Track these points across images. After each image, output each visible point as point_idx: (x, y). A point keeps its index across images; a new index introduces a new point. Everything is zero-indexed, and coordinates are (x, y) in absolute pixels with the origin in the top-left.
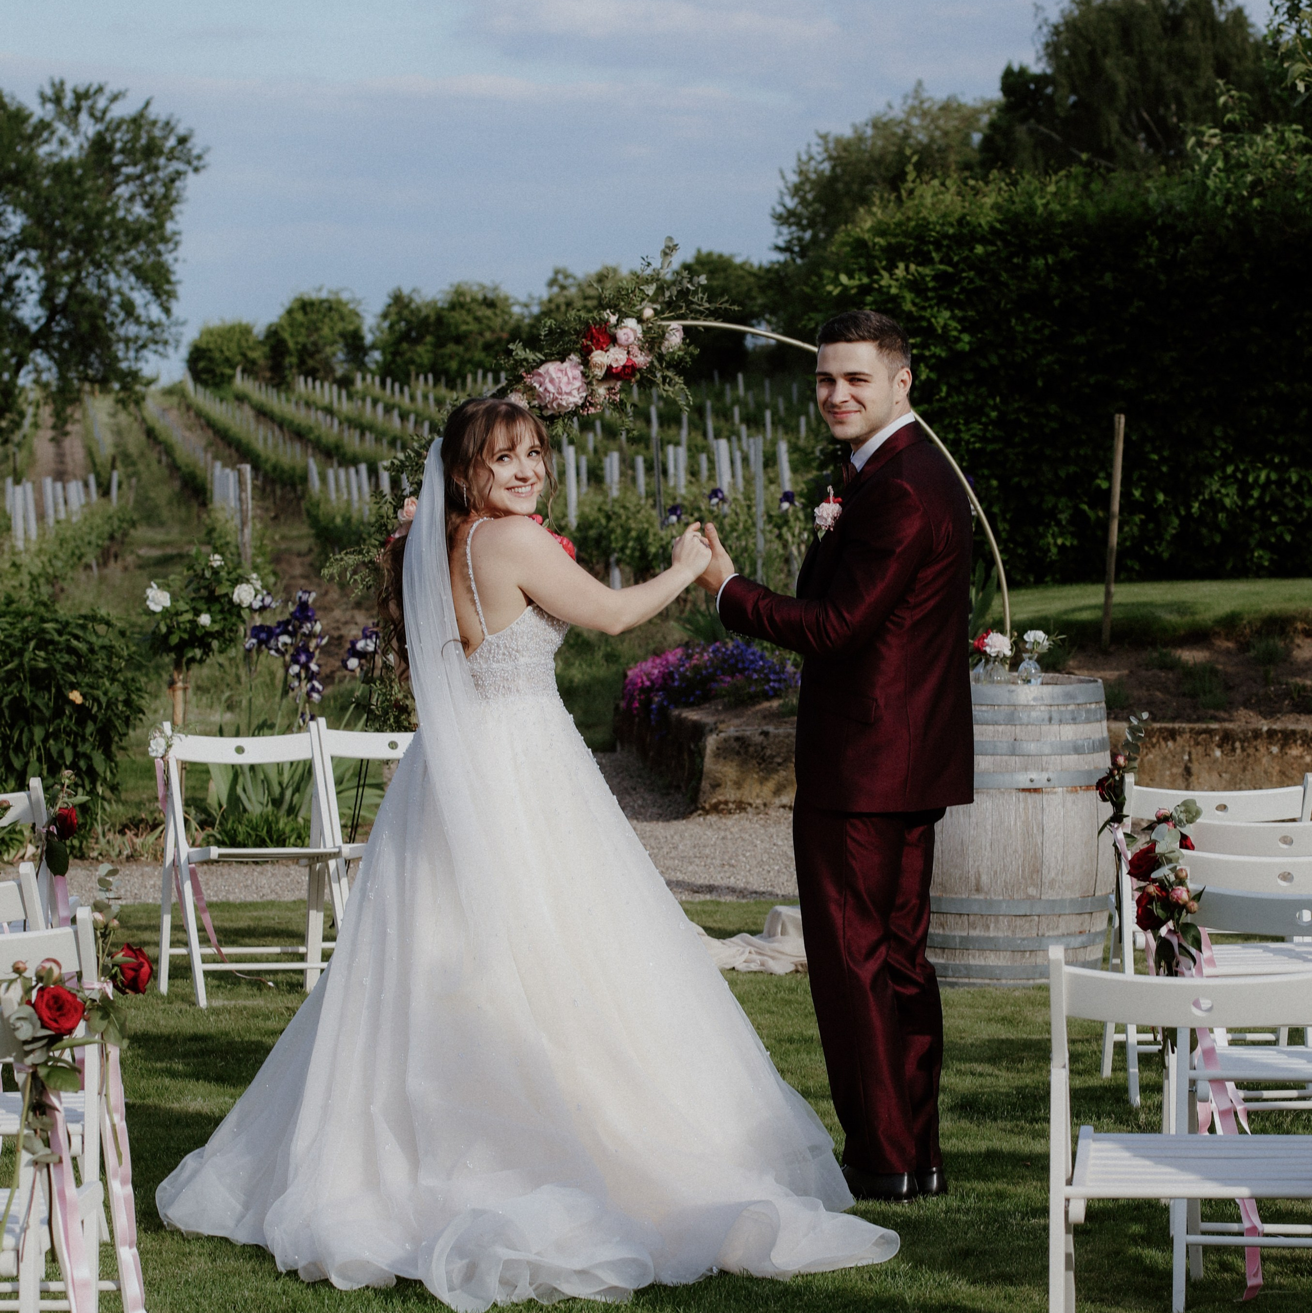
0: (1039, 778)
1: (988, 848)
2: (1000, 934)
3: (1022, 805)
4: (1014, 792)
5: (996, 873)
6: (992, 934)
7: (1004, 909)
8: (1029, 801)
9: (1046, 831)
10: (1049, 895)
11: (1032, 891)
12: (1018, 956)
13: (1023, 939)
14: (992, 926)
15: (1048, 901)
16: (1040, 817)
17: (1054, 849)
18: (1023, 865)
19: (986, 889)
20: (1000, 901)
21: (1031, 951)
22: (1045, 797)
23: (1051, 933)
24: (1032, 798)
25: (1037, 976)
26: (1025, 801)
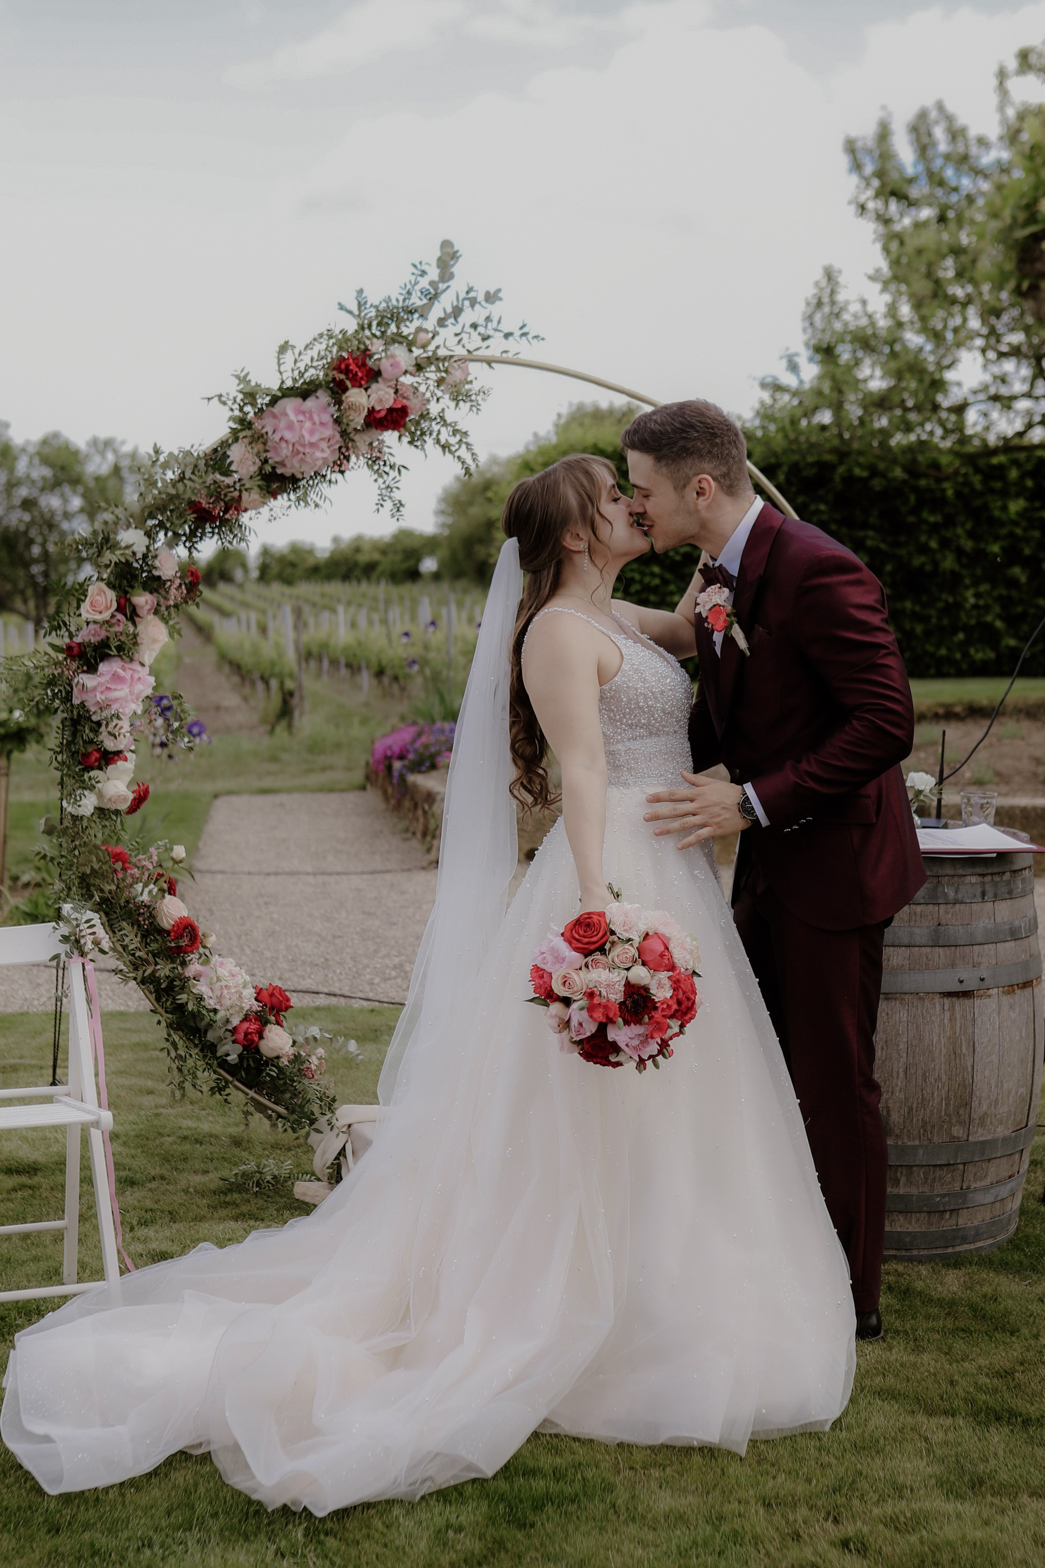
0: (970, 979)
1: (901, 1074)
2: (914, 1191)
3: (947, 1015)
4: (937, 1000)
5: (911, 1109)
6: (902, 1191)
7: (921, 1157)
8: (957, 1007)
9: (978, 1050)
10: (979, 1135)
11: (958, 1131)
12: (935, 1218)
13: (944, 1196)
14: (903, 1180)
15: (976, 1143)
16: (970, 1031)
17: (987, 1073)
18: (948, 1098)
19: (897, 1131)
20: (915, 1148)
21: (951, 1211)
22: (977, 1002)
23: (979, 1184)
24: (960, 1005)
25: (958, 1241)
26: (952, 1009)
